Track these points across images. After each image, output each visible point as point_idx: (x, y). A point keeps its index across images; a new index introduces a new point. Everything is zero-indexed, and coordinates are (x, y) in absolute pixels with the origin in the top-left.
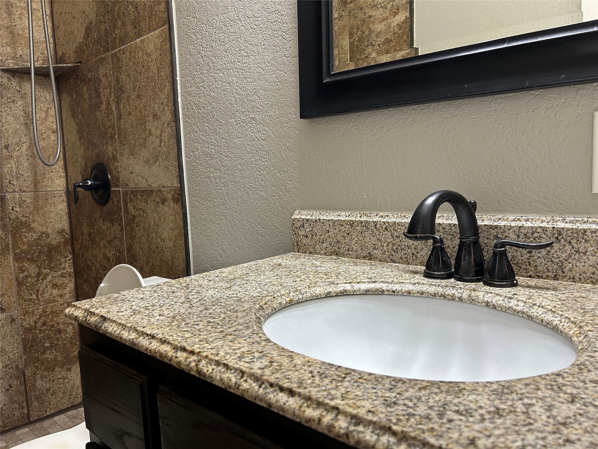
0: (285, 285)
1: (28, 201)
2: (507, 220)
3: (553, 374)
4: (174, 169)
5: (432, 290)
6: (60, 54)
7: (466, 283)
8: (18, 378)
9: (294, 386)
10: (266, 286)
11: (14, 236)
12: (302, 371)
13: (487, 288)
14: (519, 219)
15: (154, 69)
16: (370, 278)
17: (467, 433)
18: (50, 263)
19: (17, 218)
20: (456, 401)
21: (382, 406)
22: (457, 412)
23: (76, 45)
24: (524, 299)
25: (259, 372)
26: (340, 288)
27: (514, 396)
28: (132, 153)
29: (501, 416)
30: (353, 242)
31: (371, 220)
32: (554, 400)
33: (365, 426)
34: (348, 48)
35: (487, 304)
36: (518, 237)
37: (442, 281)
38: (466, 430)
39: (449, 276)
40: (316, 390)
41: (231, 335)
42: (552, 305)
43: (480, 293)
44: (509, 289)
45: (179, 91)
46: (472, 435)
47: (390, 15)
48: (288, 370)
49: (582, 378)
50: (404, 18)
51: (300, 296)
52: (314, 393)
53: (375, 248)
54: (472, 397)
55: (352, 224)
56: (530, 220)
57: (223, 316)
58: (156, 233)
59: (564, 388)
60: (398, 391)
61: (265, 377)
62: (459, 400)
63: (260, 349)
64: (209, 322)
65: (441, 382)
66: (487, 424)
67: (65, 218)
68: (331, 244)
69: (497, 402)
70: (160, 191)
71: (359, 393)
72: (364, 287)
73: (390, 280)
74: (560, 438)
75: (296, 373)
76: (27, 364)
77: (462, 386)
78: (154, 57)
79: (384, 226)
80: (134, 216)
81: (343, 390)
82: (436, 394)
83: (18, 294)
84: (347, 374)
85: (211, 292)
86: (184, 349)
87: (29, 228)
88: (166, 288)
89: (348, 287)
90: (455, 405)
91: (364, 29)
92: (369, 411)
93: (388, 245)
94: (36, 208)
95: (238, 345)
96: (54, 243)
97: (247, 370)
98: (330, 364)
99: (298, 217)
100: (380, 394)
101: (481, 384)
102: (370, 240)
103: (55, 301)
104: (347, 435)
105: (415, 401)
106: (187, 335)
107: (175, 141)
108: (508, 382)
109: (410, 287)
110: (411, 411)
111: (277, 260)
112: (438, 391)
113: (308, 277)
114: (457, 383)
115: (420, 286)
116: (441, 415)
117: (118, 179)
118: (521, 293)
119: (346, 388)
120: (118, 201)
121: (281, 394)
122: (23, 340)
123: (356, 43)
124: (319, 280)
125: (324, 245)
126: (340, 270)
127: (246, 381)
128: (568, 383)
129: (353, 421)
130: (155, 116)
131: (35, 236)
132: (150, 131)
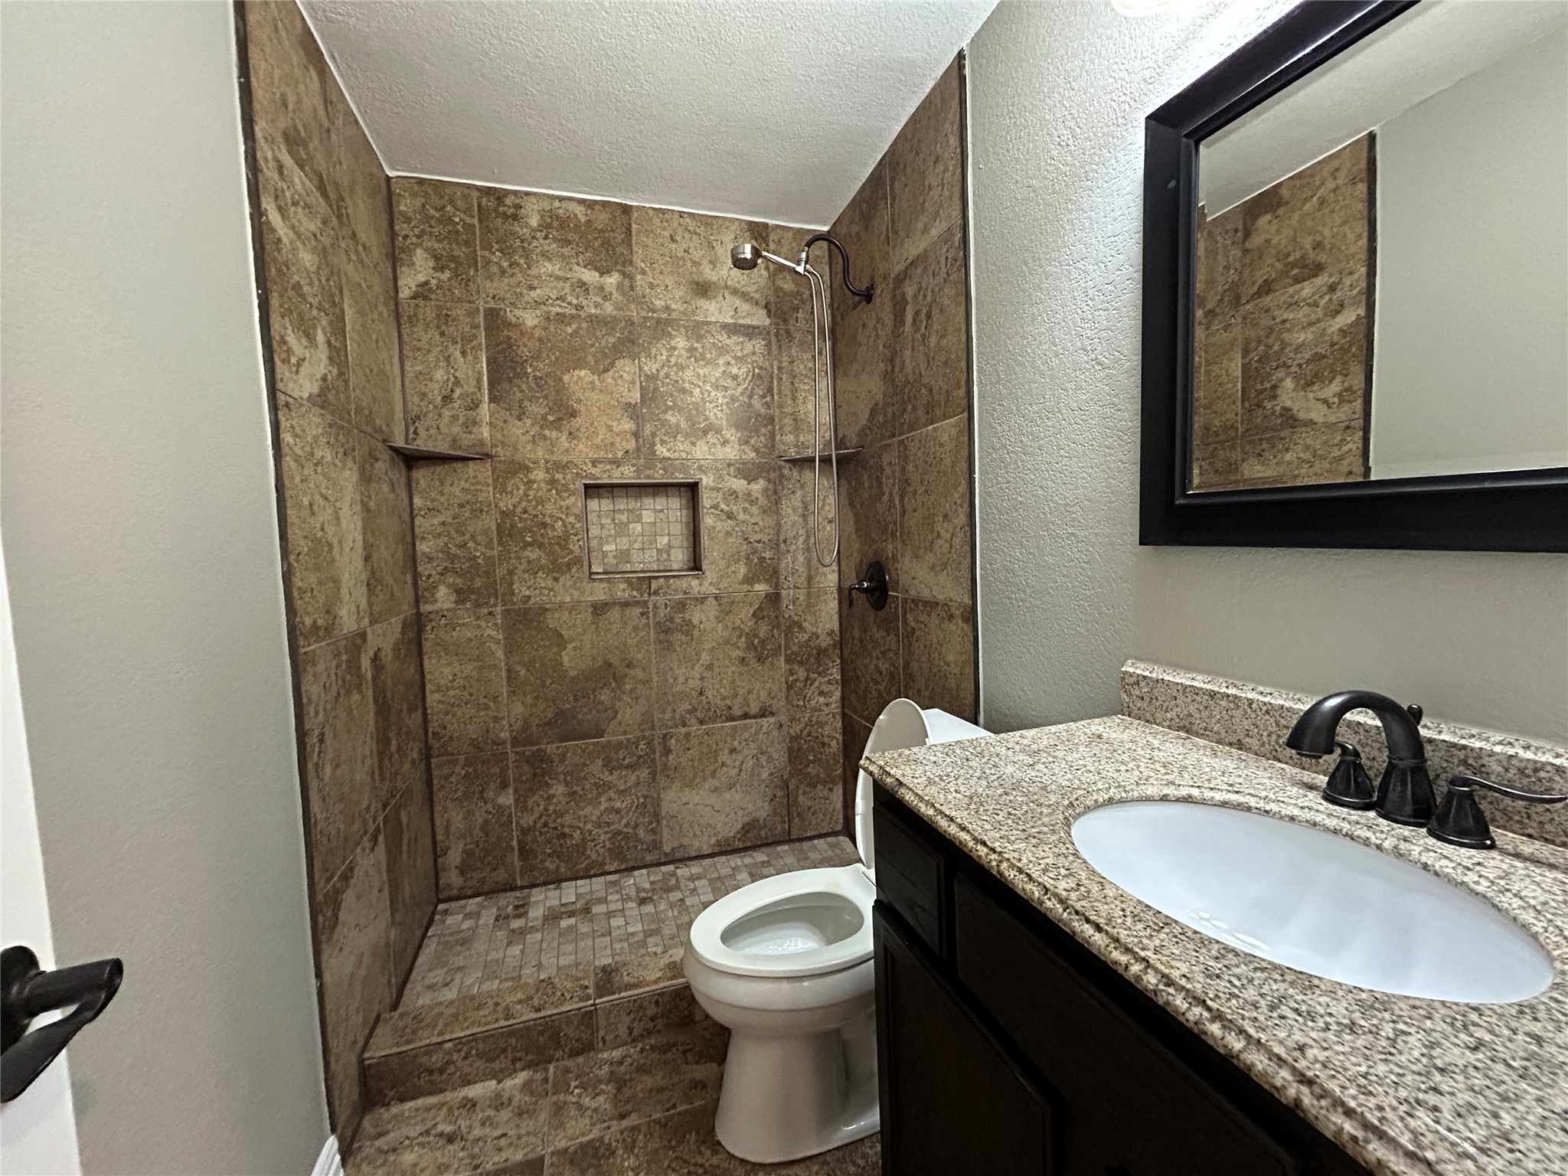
0: (1104, 773)
1: (802, 598)
2: (1487, 739)
3: (1467, 1005)
4: (966, 583)
5: (1332, 823)
6: (840, 435)
7: (1395, 825)
8: (782, 788)
9: (1101, 921)
10: (1079, 772)
11: (786, 636)
12: (1113, 906)
13: (1432, 841)
14: (1510, 743)
15: (947, 461)
16: (1231, 785)
17: (1298, 1036)
18: (818, 667)
19: (790, 617)
20: (1299, 997)
21: (1202, 975)
22: (1296, 1010)
23: (859, 427)
24: (1491, 876)
25: (1064, 893)
26: (1184, 792)
27: (1387, 1015)
28: (916, 556)
29: (1353, 1032)
30: (1214, 720)
31: (1244, 695)
32: (1446, 1038)
33: (1176, 990)
34: (1239, 373)
35: (1425, 867)
36: (1507, 770)
37: (1352, 812)
38: (1298, 1033)
39: (1367, 807)
40: (1125, 932)
41: (1034, 837)
42: (1542, 899)
43: (1415, 847)
44: (1473, 852)
45: (977, 491)
46: (1303, 1040)
47: (1325, 315)
48: (1097, 900)
49: (1514, 1024)
50: (1354, 318)
51: (1124, 795)
52: (1123, 934)
53: (1248, 735)
54: (1323, 1000)
55: (1213, 695)
56: (1533, 748)
57: (1025, 808)
58: (939, 654)
59: (1471, 1028)
60: (1226, 963)
61: (1070, 902)
62: (1304, 998)
63: (1067, 865)
64: (1010, 814)
65: (1288, 968)
66: (1330, 1035)
67: (836, 617)
68: (1178, 716)
69: (1357, 1015)
70: (946, 604)
71: (1177, 952)
72: (1218, 796)
73: (1263, 794)
74: (1424, 1083)
75: (1106, 907)
76: (791, 776)
77: (1316, 982)
78: (948, 448)
79: (1265, 708)
80: (914, 630)
81: (1157, 943)
82: (1275, 981)
83: (787, 699)
84: (1167, 924)
85: (1010, 769)
86: (984, 844)
87: (800, 627)
88: (958, 751)
89: (1195, 792)
90: (1296, 1001)
91: (1271, 341)
92: (1184, 976)
93: (1269, 735)
94: (809, 606)
95: (1043, 854)
96: (824, 644)
97: (1052, 888)
98: (1147, 906)
99: (1131, 670)
100: (1202, 959)
101: (1344, 987)
102: (1242, 724)
103: (820, 710)
104: (1155, 992)
105: (1245, 981)
106: (987, 826)
107: (969, 549)
108: (1387, 996)
109: (1296, 812)
110: (1236, 991)
111: (1096, 726)
112: (1279, 978)
113: (1138, 767)
114: (1311, 976)
115: (1312, 813)
116: (1272, 1008)
117: (897, 582)
118: (1494, 862)
119: (1162, 941)
120: (896, 608)
121: (1087, 926)
122: (790, 749)
123: (1255, 365)
124: (1152, 774)
125: (1169, 715)
126: (1187, 762)
127: (1049, 899)
128: (1485, 1024)
129: (1164, 980)
130: (945, 516)
131: (806, 637)
132: (938, 533)
